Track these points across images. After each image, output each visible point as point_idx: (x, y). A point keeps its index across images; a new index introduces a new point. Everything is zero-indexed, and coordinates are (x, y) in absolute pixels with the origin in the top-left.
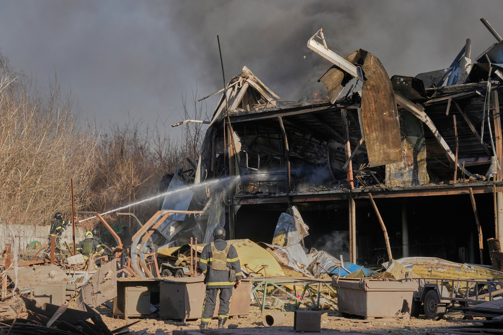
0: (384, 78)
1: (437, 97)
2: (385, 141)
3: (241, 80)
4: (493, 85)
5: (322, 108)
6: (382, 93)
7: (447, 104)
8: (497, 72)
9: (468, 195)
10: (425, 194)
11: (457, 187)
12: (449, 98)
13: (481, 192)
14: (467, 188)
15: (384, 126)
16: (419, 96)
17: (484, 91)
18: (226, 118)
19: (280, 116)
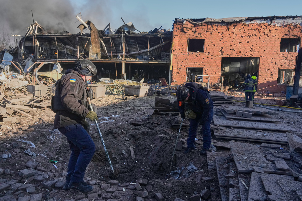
0: (96, 30)
1: (107, 37)
2: (96, 47)
3: (35, 25)
4: (123, 35)
5: (69, 36)
6: (96, 34)
7: (110, 39)
8: (125, 32)
9: (115, 63)
10: (102, 62)
11: (111, 60)
12: (111, 37)
13: (118, 62)
14: (115, 61)
15: (96, 43)
16: (102, 36)
17: (121, 37)
18: (34, 36)
19: (55, 37)
